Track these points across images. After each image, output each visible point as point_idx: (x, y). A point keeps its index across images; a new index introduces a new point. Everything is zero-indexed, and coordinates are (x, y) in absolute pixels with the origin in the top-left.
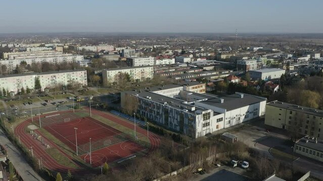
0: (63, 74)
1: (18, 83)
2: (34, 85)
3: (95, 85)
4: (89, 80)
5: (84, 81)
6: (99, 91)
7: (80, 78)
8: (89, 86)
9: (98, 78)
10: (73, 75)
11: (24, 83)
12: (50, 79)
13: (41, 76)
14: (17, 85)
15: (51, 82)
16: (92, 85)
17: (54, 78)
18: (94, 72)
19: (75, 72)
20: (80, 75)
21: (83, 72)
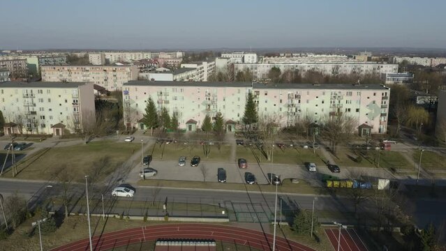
0: (321, 91)
1: (209, 102)
2: (242, 111)
3: (408, 136)
4: (392, 119)
5: (378, 118)
6: (416, 158)
7: (368, 111)
8: (390, 134)
9: (423, 115)
10: (349, 98)
11: (220, 104)
12: (286, 101)
13: (262, 91)
14: (204, 108)
15: (285, 110)
16: (402, 134)
17: (296, 101)
18: (415, 100)
19: (355, 92)
20: (370, 101)
21: (379, 93)
